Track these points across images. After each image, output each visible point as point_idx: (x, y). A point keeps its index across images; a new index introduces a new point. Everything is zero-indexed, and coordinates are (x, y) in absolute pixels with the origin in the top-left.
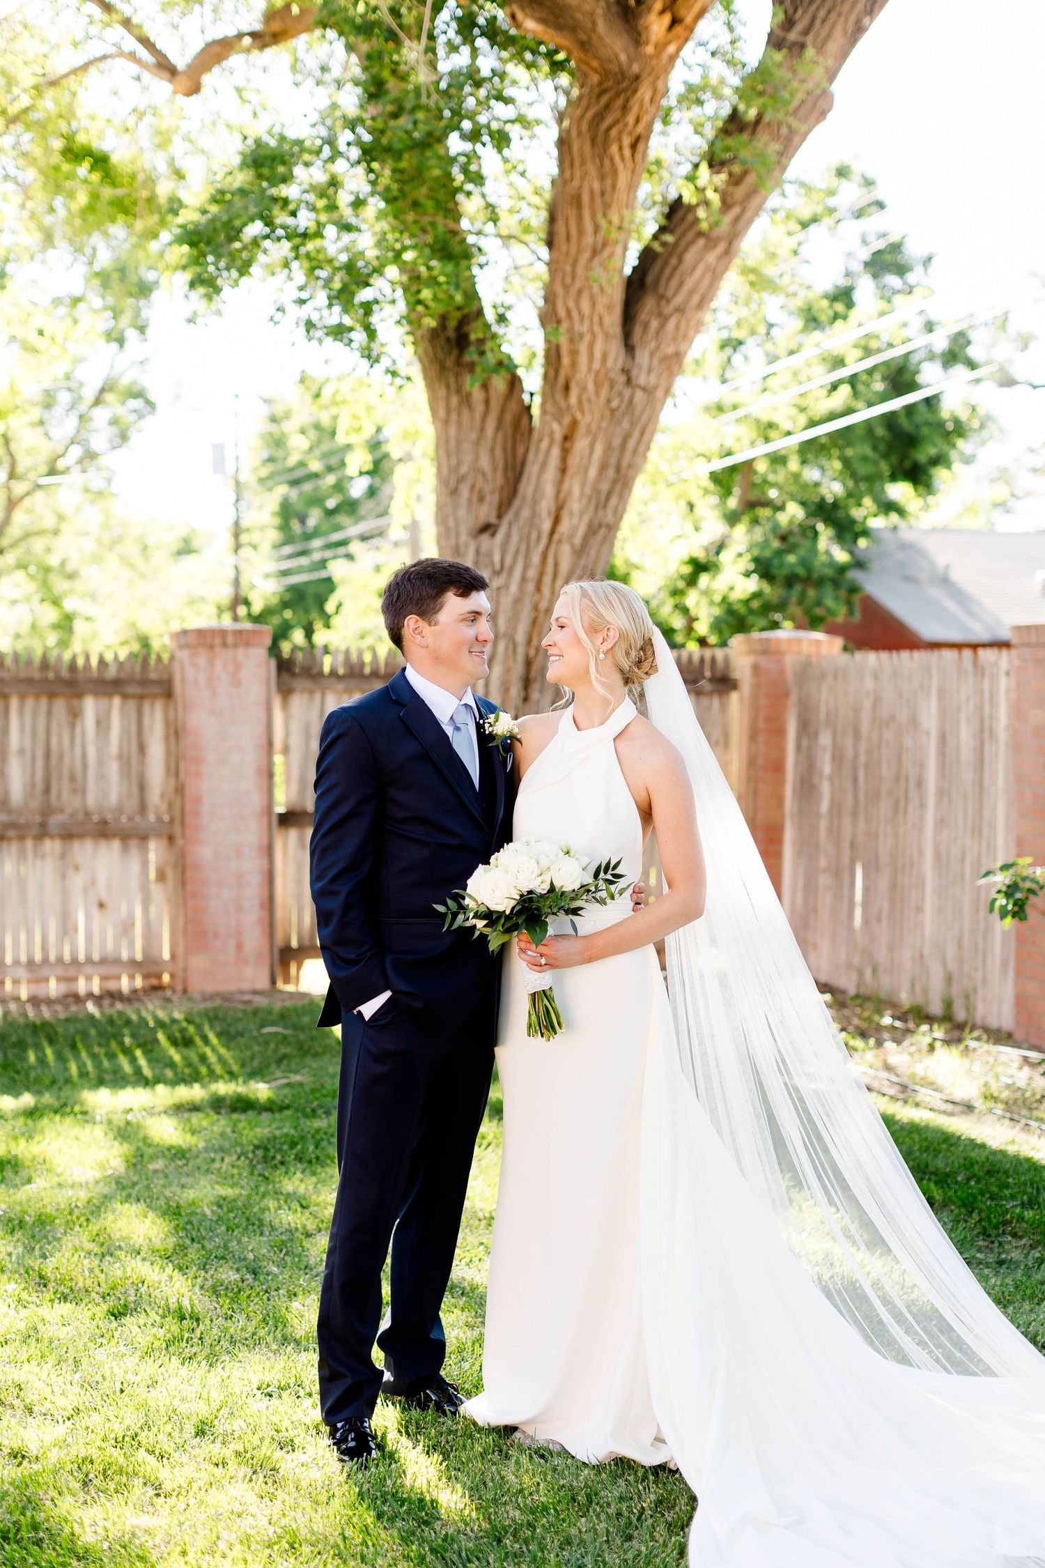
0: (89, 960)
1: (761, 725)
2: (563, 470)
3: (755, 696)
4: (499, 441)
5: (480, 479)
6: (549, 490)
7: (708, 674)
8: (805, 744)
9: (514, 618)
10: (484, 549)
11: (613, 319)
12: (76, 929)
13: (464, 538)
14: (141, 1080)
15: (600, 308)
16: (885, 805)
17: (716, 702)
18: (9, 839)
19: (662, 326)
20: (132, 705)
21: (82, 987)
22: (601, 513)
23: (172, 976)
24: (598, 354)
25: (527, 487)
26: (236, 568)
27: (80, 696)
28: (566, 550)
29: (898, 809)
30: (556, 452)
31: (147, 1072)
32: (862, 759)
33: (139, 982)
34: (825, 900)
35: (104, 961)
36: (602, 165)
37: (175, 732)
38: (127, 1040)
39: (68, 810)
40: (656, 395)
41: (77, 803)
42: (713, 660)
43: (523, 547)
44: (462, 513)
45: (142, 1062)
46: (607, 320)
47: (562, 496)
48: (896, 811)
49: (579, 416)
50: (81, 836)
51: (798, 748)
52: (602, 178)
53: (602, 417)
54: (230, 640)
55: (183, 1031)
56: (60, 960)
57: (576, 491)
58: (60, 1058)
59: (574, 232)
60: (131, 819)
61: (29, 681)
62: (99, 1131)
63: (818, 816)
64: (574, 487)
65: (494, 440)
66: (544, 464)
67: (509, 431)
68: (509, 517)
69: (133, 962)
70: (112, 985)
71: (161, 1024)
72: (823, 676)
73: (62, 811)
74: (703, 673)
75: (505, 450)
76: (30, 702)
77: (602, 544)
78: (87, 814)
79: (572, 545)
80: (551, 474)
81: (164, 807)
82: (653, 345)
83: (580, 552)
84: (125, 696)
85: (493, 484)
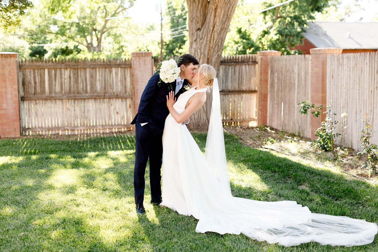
0: (115, 125)
1: (263, 72)
2: (215, 16)
3: (261, 65)
4: (202, 10)
5: (198, 18)
6: (212, 20)
7: (251, 61)
8: (272, 76)
9: (205, 49)
10: (198, 34)
12: (112, 118)
13: (194, 31)
14: (122, 149)
16: (287, 89)
17: (253, 67)
18: (97, 99)
20: (123, 69)
21: (114, 131)
22: (224, 25)
23: (133, 128)
25: (207, 20)
26: (161, 34)
27: (112, 68)
28: (216, 34)
29: (290, 90)
30: (213, 12)
31: (123, 147)
32: (283, 79)
33: (126, 129)
34: (276, 110)
35: (118, 125)
37: (132, 75)
39: (110, 93)
41: (112, 91)
42: (252, 57)
43: (206, 34)
44: (194, 26)
45: (122, 145)
47: (215, 22)
48: (290, 91)
49: (218, 4)
50: (113, 98)
51: (271, 76)
53: (223, 4)
54: (143, 55)
56: (109, 125)
57: (218, 21)
58: (106, 145)
60: (123, 94)
61: (101, 65)
62: (110, 159)
63: (275, 92)
64: (217, 20)
65: (200, 9)
66: (211, 15)
67: (204, 7)
68: (204, 27)
69: (124, 125)
70: (120, 130)
71: (128, 138)
72: (276, 61)
73: (108, 93)
74: (250, 60)
75: (203, 12)
76: (101, 69)
77: (224, 32)
78: (114, 93)
79: (217, 33)
80: (212, 17)
81: (130, 91)
83: (219, 34)
84: (121, 68)
85: (200, 19)
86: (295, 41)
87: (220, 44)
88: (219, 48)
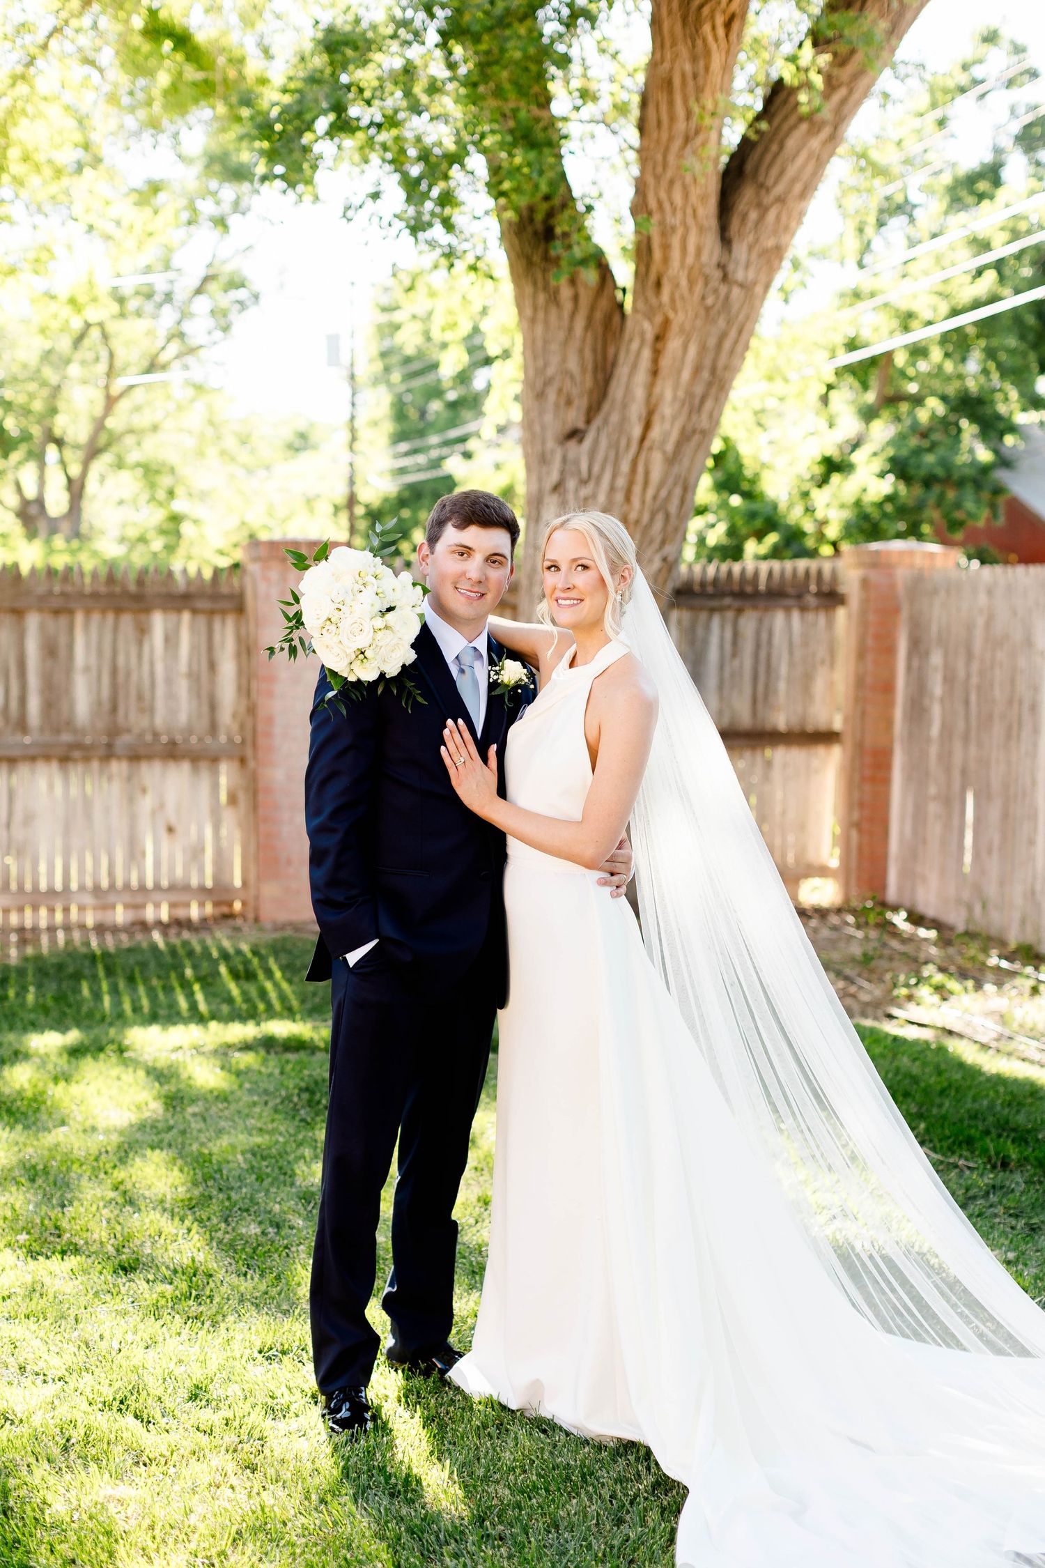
0: (157, 887)
1: (870, 642)
2: (655, 372)
3: (863, 612)
4: (589, 340)
5: (568, 383)
6: (639, 393)
7: (813, 588)
8: (915, 663)
10: (571, 455)
11: (708, 210)
12: (143, 854)
13: (550, 444)
14: (198, 1018)
15: (693, 198)
16: (998, 730)
17: (822, 619)
18: (75, 761)
19: (762, 217)
20: (202, 620)
21: (150, 914)
22: (694, 417)
23: (244, 904)
24: (691, 248)
25: (617, 390)
26: (351, 465)
27: (147, 610)
28: (657, 458)
29: (1011, 734)
30: (647, 354)
31: (203, 1007)
32: (974, 680)
33: (209, 909)
34: (935, 830)
35: (172, 888)
36: (694, 46)
37: (247, 649)
38: (189, 972)
39: (136, 731)
40: (753, 294)
41: (144, 722)
42: (820, 573)
43: (612, 455)
44: (549, 417)
45: (199, 997)
46: (701, 212)
47: (653, 400)
48: (1008, 736)
49: (671, 315)
50: (149, 757)
51: (909, 668)
52: (694, 59)
53: (696, 316)
55: (246, 963)
56: (127, 886)
57: (668, 395)
58: (115, 991)
59: (665, 117)
60: (200, 740)
61: (95, 595)
62: (141, 1073)
63: (928, 740)
64: (667, 392)
65: (584, 340)
66: (634, 367)
67: (600, 330)
68: (597, 422)
69: (202, 889)
70: (181, 913)
71: (225, 956)
72: (935, 592)
73: (129, 731)
74: (808, 586)
75: (594, 351)
76: (96, 617)
77: (696, 450)
78: (156, 735)
79: (664, 453)
80: (642, 376)
81: (235, 727)
82: (751, 238)
83: (672, 460)
84: (195, 611)
85: (582, 385)
86: (970, 505)
87: (673, 510)
88: (670, 529)
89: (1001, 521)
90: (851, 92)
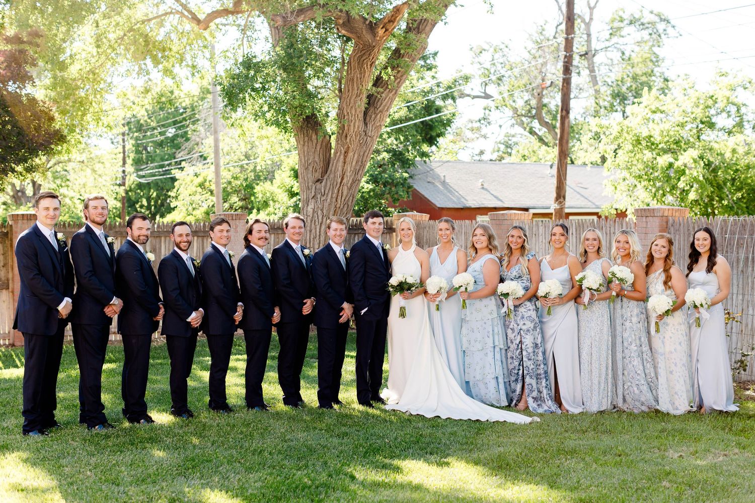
2: (345, 163)
4: (321, 152)
5: (315, 165)
6: (340, 169)
9: (329, 210)
10: (318, 187)
11: (361, 116)
13: (311, 184)
15: (358, 112)
19: (376, 117)
20: (200, 239)
22: (356, 176)
24: (357, 126)
25: (332, 167)
28: (345, 189)
30: (342, 157)
36: (361, 70)
40: (373, 138)
43: (331, 188)
44: (310, 175)
46: (359, 116)
47: (344, 170)
49: (350, 146)
52: (361, 74)
53: (357, 146)
54: (234, 218)
59: (350, 89)
64: (348, 168)
66: (338, 160)
67: (324, 149)
68: (326, 177)
72: (425, 228)
75: (323, 156)
77: (357, 186)
79: (347, 186)
80: (340, 164)
82: (373, 123)
83: (349, 189)
84: (198, 236)
85: (320, 166)
86: (400, 193)
87: (350, 204)
88: (349, 209)
89: (411, 198)
90: (401, 80)
